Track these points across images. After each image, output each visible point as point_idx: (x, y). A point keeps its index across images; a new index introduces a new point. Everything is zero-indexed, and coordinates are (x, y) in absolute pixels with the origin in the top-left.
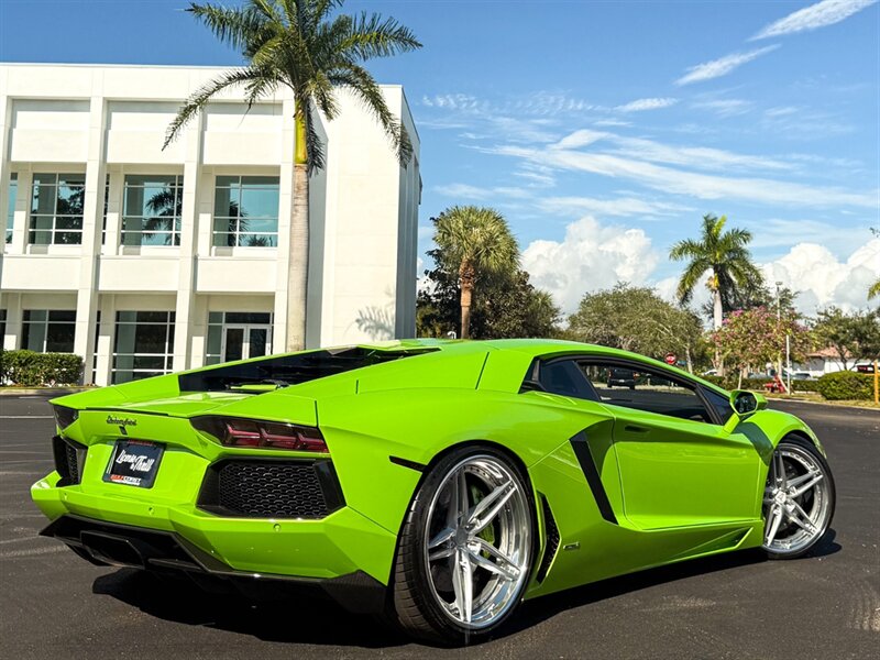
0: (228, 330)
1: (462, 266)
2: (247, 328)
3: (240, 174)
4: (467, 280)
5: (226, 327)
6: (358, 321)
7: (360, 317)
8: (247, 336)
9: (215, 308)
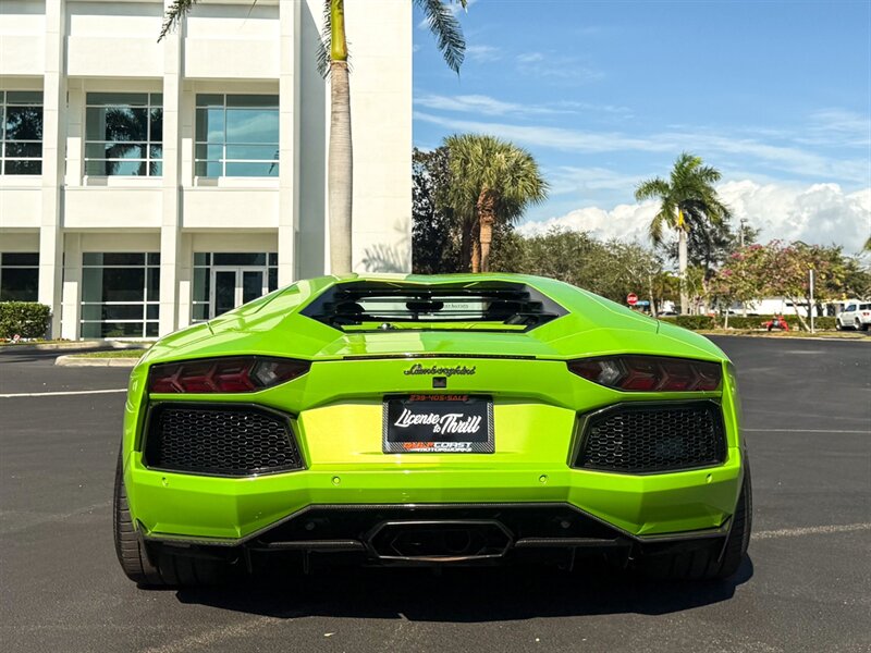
0: (218, 273)
1: (481, 198)
2: (239, 271)
3: (225, 92)
4: (487, 213)
5: (215, 269)
6: (364, 261)
7: (366, 257)
8: (239, 279)
9: (203, 248)
